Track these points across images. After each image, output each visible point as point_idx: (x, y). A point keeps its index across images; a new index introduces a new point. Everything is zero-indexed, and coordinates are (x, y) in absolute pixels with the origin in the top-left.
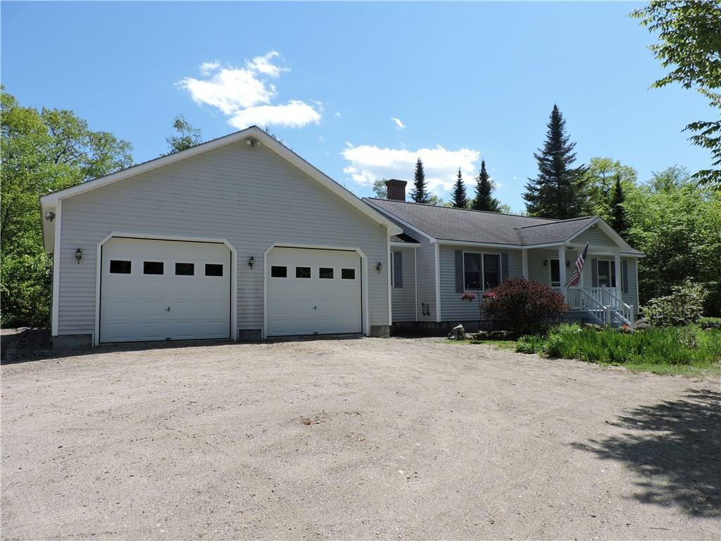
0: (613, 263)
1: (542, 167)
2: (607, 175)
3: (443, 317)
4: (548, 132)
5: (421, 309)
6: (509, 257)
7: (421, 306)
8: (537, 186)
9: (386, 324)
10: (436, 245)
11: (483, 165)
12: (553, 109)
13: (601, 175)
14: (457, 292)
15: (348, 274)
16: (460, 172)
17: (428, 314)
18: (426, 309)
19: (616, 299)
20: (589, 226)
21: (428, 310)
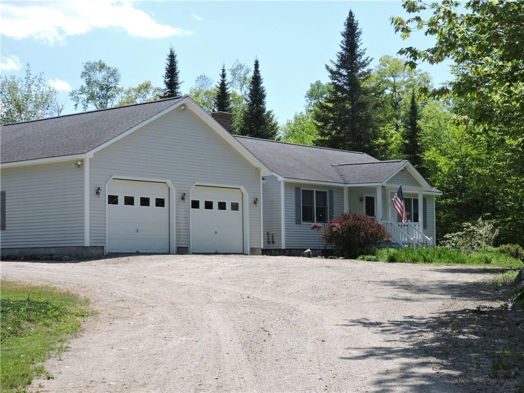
0: (416, 201)
2: (398, 80)
3: (287, 245)
4: (342, 42)
5: (267, 238)
7: (267, 235)
8: (328, 104)
9: (259, 247)
10: (282, 183)
11: (257, 65)
12: (347, 15)
13: (392, 79)
14: (296, 224)
15: (235, 207)
16: (224, 71)
17: (273, 243)
18: (271, 238)
19: (419, 232)
20: (400, 170)
21: (273, 239)
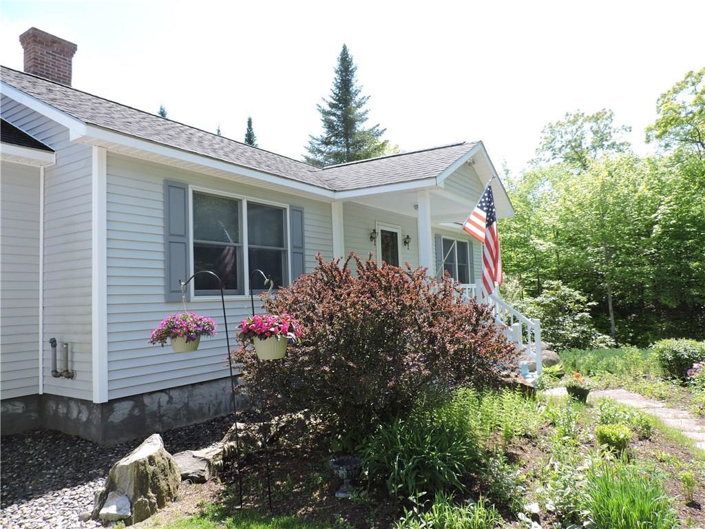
1: (330, 126)
4: (335, 79)
5: (51, 357)
6: (306, 216)
7: (50, 346)
8: (321, 147)
10: (95, 150)
11: (250, 123)
12: (341, 50)
14: (168, 302)
17: (69, 374)
18: (62, 357)
21: (68, 362)
